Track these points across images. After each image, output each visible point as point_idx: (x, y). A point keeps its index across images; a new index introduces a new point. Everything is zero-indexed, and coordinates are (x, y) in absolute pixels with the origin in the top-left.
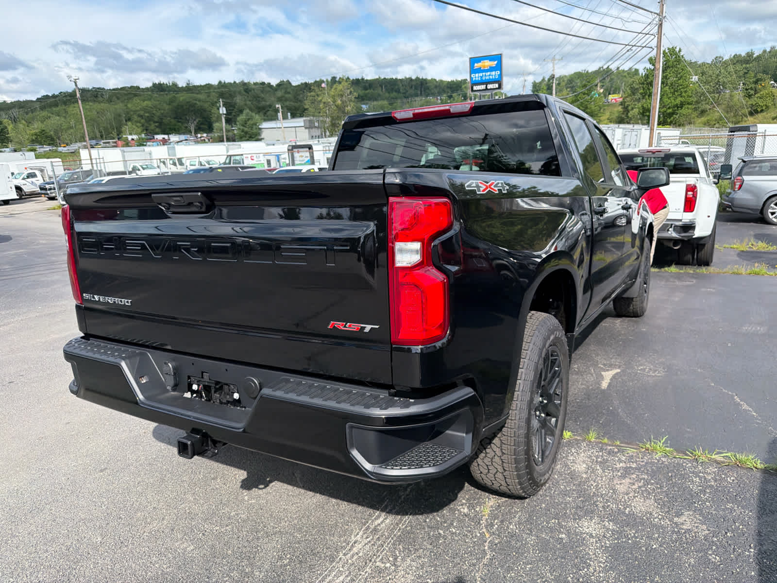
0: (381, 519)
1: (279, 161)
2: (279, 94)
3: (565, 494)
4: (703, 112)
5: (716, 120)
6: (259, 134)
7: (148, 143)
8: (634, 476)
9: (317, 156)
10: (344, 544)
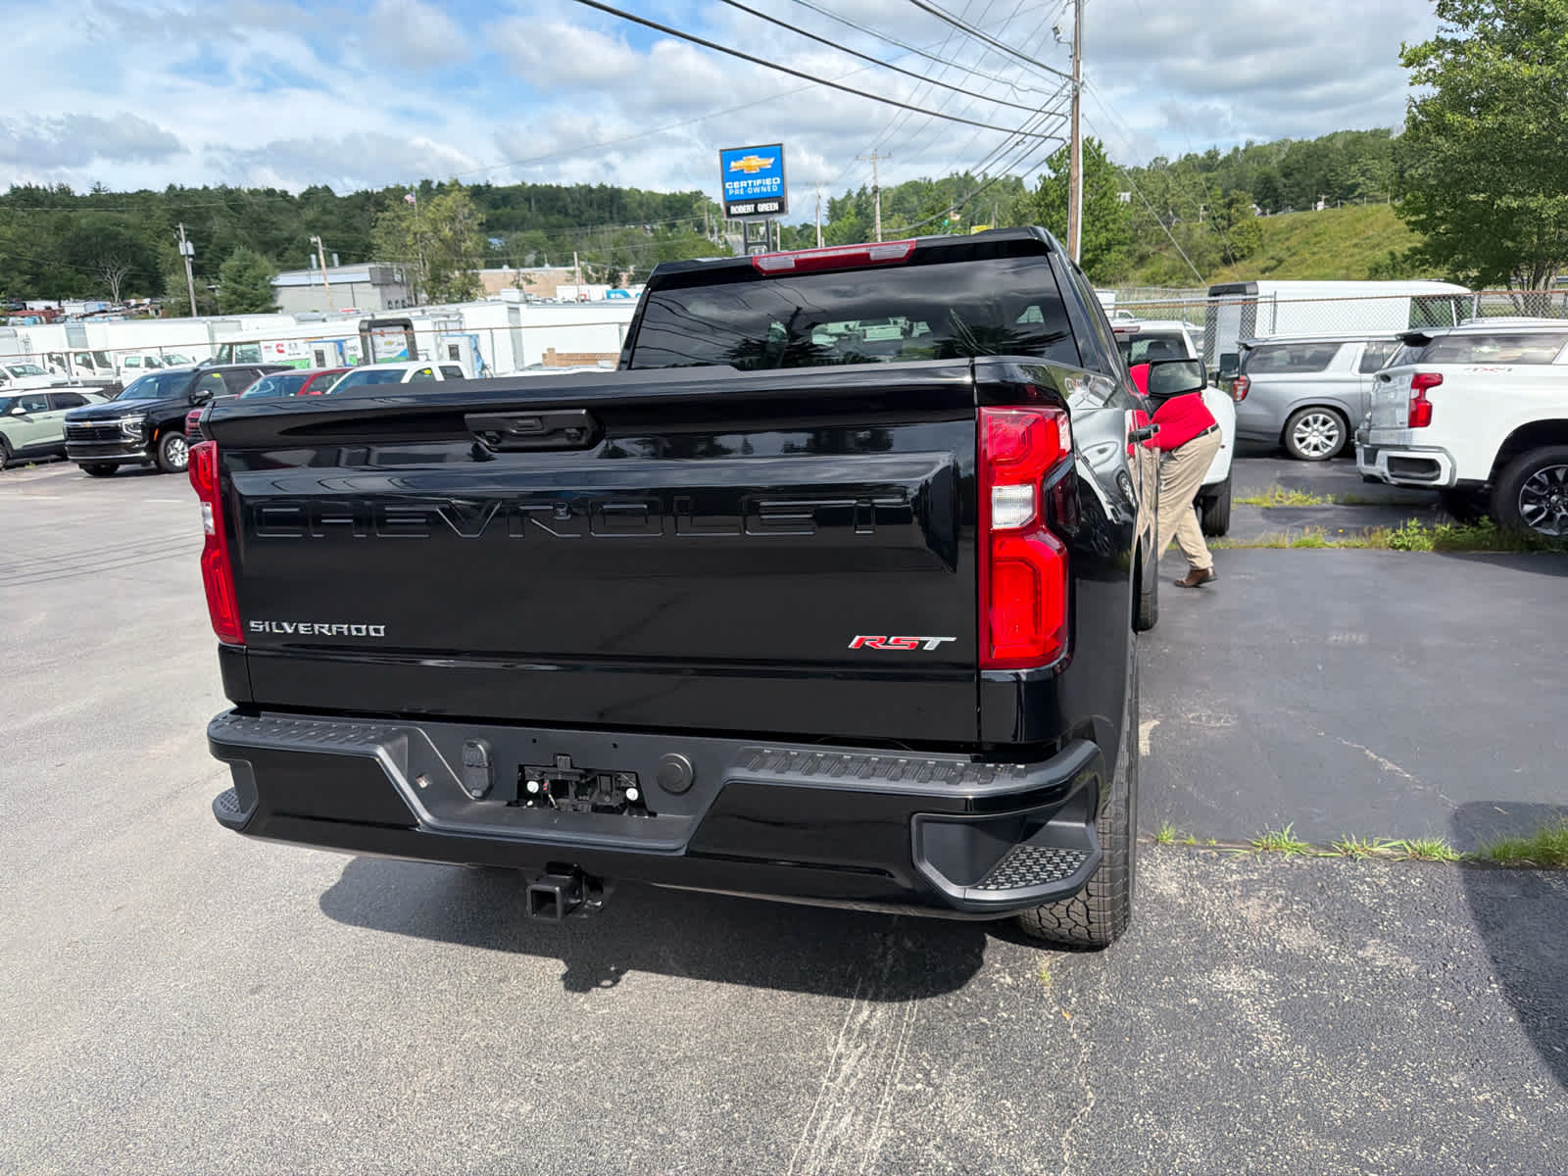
0: (865, 1013)
1: (341, 354)
2: (309, 214)
3: (1167, 934)
4: (1142, 259)
5: (1166, 274)
6: (272, 298)
7: (11, 319)
8: (1262, 893)
9: (422, 342)
10: (820, 1063)
